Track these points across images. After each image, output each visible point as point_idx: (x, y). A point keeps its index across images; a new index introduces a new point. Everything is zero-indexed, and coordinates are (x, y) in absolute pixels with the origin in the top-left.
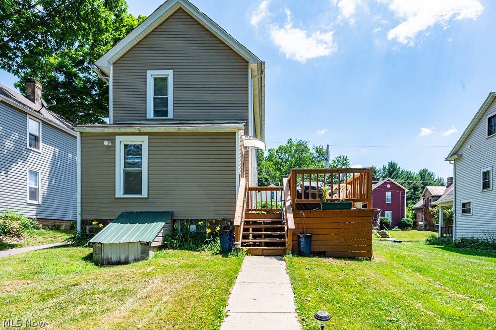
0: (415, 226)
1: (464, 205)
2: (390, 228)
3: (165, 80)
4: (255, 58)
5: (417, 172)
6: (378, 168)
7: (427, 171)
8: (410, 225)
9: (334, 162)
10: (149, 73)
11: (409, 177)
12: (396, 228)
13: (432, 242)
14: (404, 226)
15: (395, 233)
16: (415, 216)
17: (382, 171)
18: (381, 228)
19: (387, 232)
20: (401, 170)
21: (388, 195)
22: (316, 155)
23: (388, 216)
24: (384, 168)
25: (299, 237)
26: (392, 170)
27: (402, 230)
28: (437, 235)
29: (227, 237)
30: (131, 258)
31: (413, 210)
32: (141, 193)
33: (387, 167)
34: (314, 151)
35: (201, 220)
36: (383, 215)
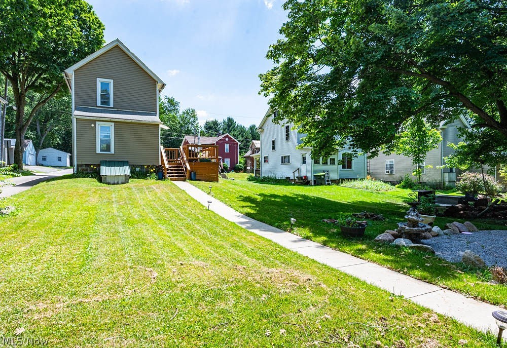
0: (245, 170)
1: (265, 157)
2: (228, 171)
3: (108, 84)
4: (161, 81)
5: (249, 127)
6: (219, 121)
7: (255, 126)
8: (241, 169)
9: (184, 113)
10: (98, 79)
11: (242, 131)
12: (232, 171)
13: (250, 179)
14: (237, 170)
15: (232, 175)
16: (246, 163)
17: (223, 124)
18: (222, 171)
19: (226, 174)
20: (236, 124)
21: (227, 146)
22: (167, 105)
23: (227, 162)
24: (224, 121)
25: (191, 173)
26: (230, 124)
27: (236, 173)
28: (253, 175)
29: (160, 173)
30: (120, 182)
31: (244, 157)
32: (110, 151)
33: (226, 121)
34: (165, 101)
35: (145, 165)
36: (223, 162)
